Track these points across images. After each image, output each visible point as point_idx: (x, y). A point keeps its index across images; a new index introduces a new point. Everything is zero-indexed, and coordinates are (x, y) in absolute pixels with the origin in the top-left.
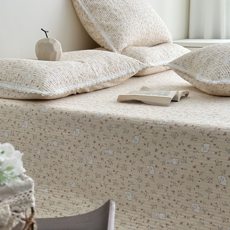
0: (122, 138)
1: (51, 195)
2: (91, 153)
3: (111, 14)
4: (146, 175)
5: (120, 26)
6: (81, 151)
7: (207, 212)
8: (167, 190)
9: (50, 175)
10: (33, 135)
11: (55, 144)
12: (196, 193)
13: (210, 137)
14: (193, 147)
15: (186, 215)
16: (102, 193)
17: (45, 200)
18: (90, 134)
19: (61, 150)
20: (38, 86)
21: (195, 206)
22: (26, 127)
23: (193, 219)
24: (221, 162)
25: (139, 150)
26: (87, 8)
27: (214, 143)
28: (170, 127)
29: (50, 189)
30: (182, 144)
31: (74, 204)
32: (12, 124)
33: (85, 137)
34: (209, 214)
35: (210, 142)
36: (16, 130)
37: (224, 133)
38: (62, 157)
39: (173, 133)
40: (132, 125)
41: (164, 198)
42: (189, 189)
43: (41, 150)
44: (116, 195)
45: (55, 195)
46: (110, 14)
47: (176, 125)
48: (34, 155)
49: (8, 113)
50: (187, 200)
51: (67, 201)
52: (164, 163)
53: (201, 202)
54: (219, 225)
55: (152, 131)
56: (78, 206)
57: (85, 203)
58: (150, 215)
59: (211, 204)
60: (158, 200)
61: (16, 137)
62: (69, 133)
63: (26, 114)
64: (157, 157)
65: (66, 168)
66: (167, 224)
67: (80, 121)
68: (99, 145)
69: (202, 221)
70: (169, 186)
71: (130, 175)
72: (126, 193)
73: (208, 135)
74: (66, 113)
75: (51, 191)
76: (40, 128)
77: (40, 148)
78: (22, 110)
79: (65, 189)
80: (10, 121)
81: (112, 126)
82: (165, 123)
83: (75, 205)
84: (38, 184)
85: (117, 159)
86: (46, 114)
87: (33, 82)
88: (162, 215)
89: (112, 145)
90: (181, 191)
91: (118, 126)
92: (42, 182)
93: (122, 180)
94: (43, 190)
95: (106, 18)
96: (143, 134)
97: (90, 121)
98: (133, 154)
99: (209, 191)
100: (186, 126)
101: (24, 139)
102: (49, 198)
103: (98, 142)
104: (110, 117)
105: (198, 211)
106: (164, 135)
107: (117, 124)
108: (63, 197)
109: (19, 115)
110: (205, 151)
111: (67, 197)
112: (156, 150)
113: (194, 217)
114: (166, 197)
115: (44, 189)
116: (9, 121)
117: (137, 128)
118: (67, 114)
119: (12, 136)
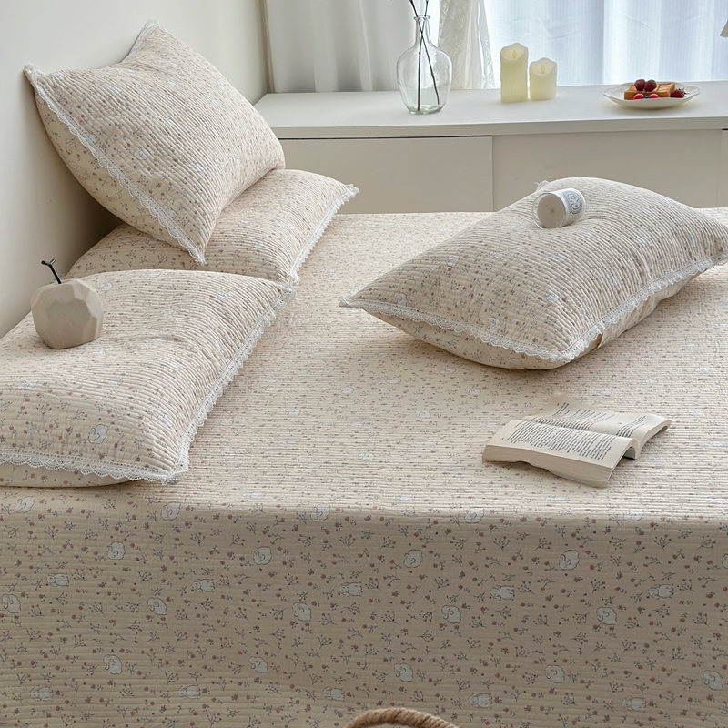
0: (380, 558)
1: (206, 699)
2: (304, 596)
3: (159, 147)
4: (441, 626)
5: (190, 177)
6: (279, 595)
7: (579, 679)
8: (489, 650)
9: (197, 655)
10: (142, 574)
11: (206, 586)
12: (554, 646)
13: (578, 539)
14: (542, 561)
15: (535, 690)
16: (337, 676)
17: (195, 714)
18: (298, 557)
19: (223, 597)
20: (138, 460)
21: (553, 671)
22: (120, 556)
23: (552, 696)
24: (604, 583)
25: (421, 577)
26: (92, 137)
27: (585, 549)
28: (491, 527)
29: (202, 687)
30: (519, 558)
31: (270, 709)
32: (75, 553)
33: (285, 563)
34: (582, 682)
35: (579, 549)
36: (89, 566)
37: (605, 529)
38: (226, 613)
39: (498, 539)
40: (403, 530)
41: (486, 665)
42: (540, 641)
43: (167, 603)
44: (374, 674)
45: (217, 699)
46: (154, 147)
47: (502, 521)
48: (148, 617)
49: (61, 530)
50: (536, 662)
51: (252, 704)
52: (481, 598)
53: (565, 661)
54: (605, 699)
55: (451, 539)
56: (281, 713)
57: (298, 702)
58: (458, 704)
59: (587, 662)
60: (472, 670)
61: (90, 583)
62: (242, 559)
63: (117, 529)
64: (465, 587)
65: (241, 634)
66: (497, 716)
67: (268, 533)
68: (324, 577)
69: (571, 697)
70: (495, 641)
71: (405, 630)
72: (397, 667)
73: (573, 535)
74: (230, 517)
75: (205, 691)
76: (160, 555)
77: (165, 599)
78: (104, 519)
79: (240, 680)
80: (69, 547)
81: (354, 536)
82: (478, 519)
83: (274, 712)
84: (167, 681)
85: (371, 601)
86: (172, 523)
87: (120, 447)
88: (483, 700)
89: (356, 575)
90: (522, 647)
91: (368, 535)
92: (177, 675)
93: (387, 642)
94: (184, 692)
95: (148, 160)
96: (430, 546)
97: (296, 529)
98: (409, 587)
99: (580, 638)
100: (524, 520)
101: (115, 583)
102: (204, 706)
103: (319, 570)
104: (346, 515)
105: (561, 680)
106: (479, 544)
107: (367, 530)
108: (239, 698)
109: (96, 531)
110: (570, 567)
111: (248, 697)
112: (463, 575)
113: (552, 691)
114: (489, 662)
115: (185, 689)
116: (65, 547)
117: (416, 535)
118: (233, 519)
119: (77, 582)
